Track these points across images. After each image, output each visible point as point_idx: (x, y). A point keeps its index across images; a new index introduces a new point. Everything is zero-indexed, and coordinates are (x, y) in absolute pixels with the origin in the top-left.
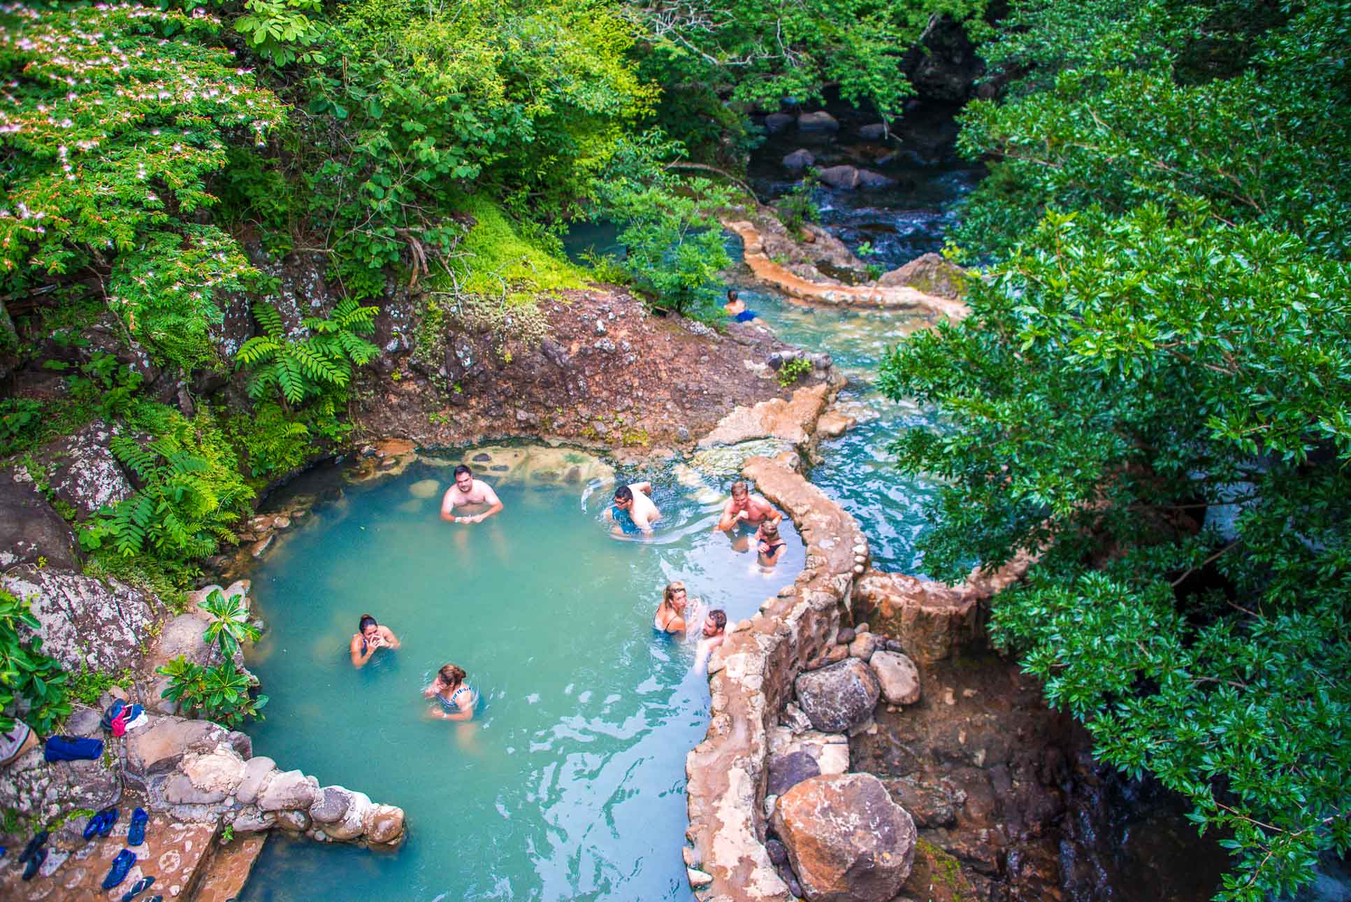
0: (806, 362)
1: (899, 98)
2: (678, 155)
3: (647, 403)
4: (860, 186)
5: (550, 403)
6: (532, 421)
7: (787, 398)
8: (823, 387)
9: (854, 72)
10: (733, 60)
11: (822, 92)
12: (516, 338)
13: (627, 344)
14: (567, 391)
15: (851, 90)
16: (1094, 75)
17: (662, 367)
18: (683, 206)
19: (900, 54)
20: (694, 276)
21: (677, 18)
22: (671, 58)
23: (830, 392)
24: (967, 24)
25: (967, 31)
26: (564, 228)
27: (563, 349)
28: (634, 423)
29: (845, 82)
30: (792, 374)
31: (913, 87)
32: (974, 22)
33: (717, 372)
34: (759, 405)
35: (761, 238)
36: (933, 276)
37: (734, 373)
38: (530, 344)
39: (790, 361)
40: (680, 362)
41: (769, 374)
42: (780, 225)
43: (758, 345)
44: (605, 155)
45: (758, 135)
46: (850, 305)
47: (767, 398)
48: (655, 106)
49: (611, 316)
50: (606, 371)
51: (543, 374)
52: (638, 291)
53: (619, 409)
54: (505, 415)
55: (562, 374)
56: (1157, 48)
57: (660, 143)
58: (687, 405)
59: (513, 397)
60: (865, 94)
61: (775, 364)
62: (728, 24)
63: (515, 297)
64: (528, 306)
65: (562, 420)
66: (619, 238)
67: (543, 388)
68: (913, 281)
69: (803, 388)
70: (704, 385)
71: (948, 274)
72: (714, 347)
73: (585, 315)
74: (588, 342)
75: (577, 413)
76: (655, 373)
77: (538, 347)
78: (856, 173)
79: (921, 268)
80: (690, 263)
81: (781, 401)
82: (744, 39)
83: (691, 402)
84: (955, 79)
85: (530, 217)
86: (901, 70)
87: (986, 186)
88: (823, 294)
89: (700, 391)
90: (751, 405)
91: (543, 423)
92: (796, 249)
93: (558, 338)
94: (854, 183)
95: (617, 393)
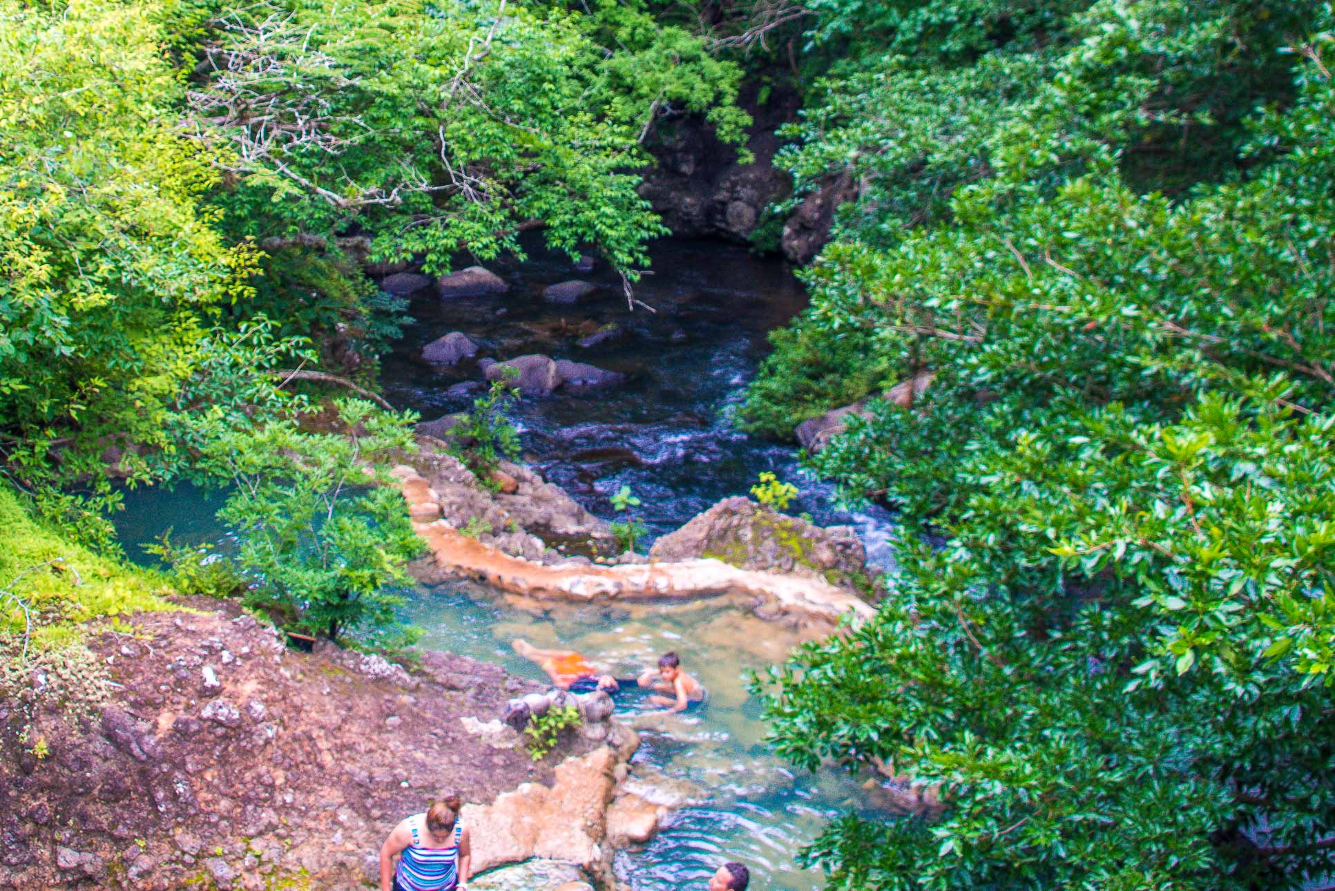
0: (571, 712)
1: (642, 242)
2: (299, 359)
3: (303, 814)
4: (562, 386)
5: (122, 831)
6: (89, 869)
7: (547, 780)
8: (602, 754)
9: (567, 204)
10: (372, 196)
11: (519, 240)
12: (53, 711)
13: (259, 708)
14: (154, 803)
15: (565, 233)
16: (1012, 191)
17: (323, 744)
18: (328, 447)
19: (639, 171)
20: (367, 573)
21: (276, 132)
22: (275, 199)
23: (616, 761)
24: (713, 114)
25: (713, 124)
26: (116, 501)
27: (143, 726)
28: (282, 855)
29: (555, 222)
30: (548, 735)
31: (664, 224)
32: (724, 111)
33: (418, 744)
34: (502, 797)
35: (433, 493)
36: (748, 534)
37: (450, 744)
38: (81, 722)
39: (543, 712)
40: (353, 732)
41: (509, 738)
42: (461, 467)
43: (480, 687)
44: (183, 368)
45: (400, 314)
46: (614, 598)
47: (513, 785)
48: (251, 281)
49: (226, 656)
50: (223, 760)
51: (109, 774)
52: (257, 606)
53: (252, 831)
54: (34, 861)
55: (143, 773)
56: (1087, 143)
57: (269, 342)
58: (376, 812)
59: (50, 825)
60: (589, 238)
61: (518, 720)
62: (357, 139)
63: (46, 635)
64: (72, 648)
65: (145, 862)
66: (220, 514)
67: (107, 802)
68: (712, 546)
69: (570, 759)
70: (400, 771)
71: (772, 530)
72: (407, 699)
73: (180, 658)
74: (188, 708)
75: (174, 845)
76: (313, 756)
77: (96, 724)
78: (553, 365)
79: (721, 523)
80: (356, 550)
81: (538, 788)
82: (385, 161)
83: (381, 805)
84: (688, 200)
85: (52, 483)
86: (642, 197)
87: (772, 372)
88: (565, 584)
89: (395, 783)
90: (489, 801)
91: (109, 870)
92: (494, 507)
93: (133, 704)
94: (550, 383)
95: (247, 800)
